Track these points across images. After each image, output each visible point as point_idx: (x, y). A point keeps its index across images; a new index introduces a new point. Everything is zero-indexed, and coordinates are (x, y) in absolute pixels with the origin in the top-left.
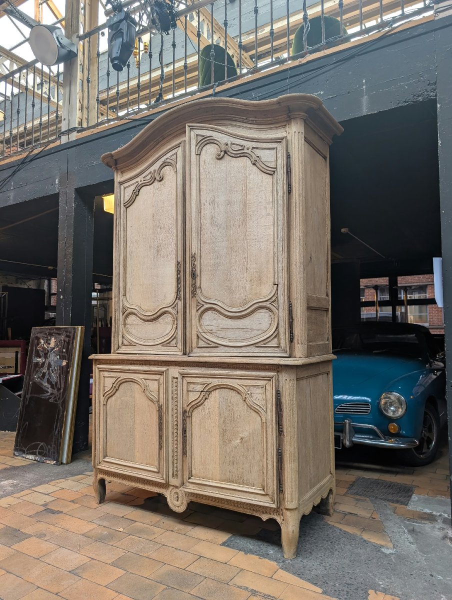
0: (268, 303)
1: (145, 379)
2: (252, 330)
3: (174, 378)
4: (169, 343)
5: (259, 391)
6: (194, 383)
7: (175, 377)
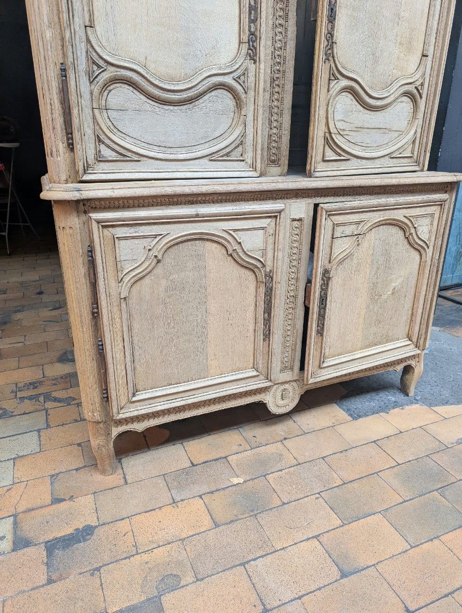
0: (413, 86)
1: (235, 230)
2: (390, 130)
3: (294, 220)
4: (227, 154)
5: (426, 221)
6: (344, 224)
7: (297, 217)
